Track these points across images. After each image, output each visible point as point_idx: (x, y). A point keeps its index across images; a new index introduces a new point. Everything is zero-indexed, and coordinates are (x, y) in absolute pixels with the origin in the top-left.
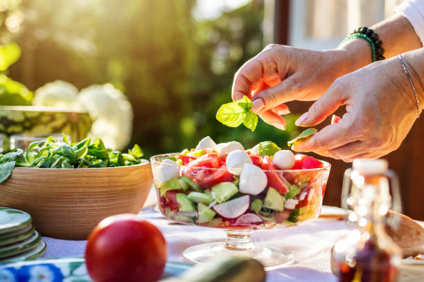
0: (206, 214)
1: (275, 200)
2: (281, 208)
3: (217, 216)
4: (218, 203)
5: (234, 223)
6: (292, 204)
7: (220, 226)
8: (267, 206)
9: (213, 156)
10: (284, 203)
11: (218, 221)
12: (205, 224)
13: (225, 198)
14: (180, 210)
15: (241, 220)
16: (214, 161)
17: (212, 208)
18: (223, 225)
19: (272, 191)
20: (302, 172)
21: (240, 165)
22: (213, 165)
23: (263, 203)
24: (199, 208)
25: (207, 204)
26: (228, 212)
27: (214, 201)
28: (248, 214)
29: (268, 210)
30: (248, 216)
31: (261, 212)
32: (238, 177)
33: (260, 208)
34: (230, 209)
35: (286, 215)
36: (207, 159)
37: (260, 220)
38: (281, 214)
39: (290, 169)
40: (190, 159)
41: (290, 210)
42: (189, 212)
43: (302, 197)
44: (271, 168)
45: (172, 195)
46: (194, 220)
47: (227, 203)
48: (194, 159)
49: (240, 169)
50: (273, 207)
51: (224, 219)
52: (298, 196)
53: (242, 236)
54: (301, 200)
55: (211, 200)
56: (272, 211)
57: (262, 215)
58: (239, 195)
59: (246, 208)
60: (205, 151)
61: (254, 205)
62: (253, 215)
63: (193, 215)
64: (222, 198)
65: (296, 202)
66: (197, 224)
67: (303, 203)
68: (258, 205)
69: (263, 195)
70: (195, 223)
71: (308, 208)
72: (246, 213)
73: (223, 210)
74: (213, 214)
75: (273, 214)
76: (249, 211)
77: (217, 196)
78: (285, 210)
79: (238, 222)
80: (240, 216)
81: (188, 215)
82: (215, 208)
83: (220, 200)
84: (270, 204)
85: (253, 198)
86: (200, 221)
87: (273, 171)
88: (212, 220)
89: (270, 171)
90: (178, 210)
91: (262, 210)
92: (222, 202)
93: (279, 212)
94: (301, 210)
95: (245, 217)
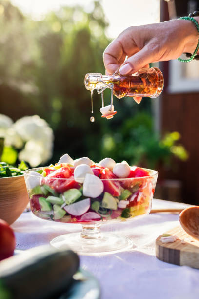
0: (59, 212)
1: (110, 202)
2: (115, 208)
3: (67, 214)
4: (67, 205)
5: (80, 219)
6: (124, 204)
7: (69, 222)
8: (104, 206)
9: (66, 169)
10: (117, 204)
11: (68, 218)
12: (59, 220)
13: (73, 201)
14: (42, 210)
15: (84, 217)
16: (66, 173)
17: (63, 209)
18: (72, 221)
19: (107, 195)
20: (135, 180)
21: (83, 175)
22: (65, 176)
23: (101, 204)
24: (54, 208)
25: (60, 205)
26: (75, 211)
27: (64, 202)
28: (90, 213)
29: (105, 209)
30: (90, 214)
31: (100, 211)
32: (82, 184)
33: (99, 207)
34: (76, 209)
35: (120, 213)
36: (61, 171)
37: (99, 217)
38: (116, 212)
39: (126, 178)
40: (51, 171)
41: (123, 209)
42: (48, 212)
43: (132, 199)
44: (107, 177)
45: (36, 198)
46: (51, 217)
47: (74, 204)
48: (53, 171)
49: (83, 179)
50: (109, 207)
51: (73, 217)
52: (129, 199)
53: (92, 228)
54: (131, 201)
55: (63, 202)
56: (108, 210)
57: (101, 213)
58: (82, 198)
59: (88, 208)
60: (62, 165)
61: (93, 206)
62: (93, 213)
63: (50, 214)
64: (70, 201)
65: (128, 203)
66: (54, 220)
67: (134, 203)
68: (97, 206)
69: (100, 198)
70: (52, 219)
71: (138, 207)
72: (88, 211)
73: (71, 210)
74: (64, 213)
75: (109, 212)
76: (90, 210)
77: (66, 199)
78: (119, 209)
79: (82, 218)
80: (84, 214)
81: (47, 213)
82: (65, 208)
83: (68, 202)
84: (106, 205)
85: (92, 200)
86: (55, 218)
87: (109, 180)
88: (64, 217)
89: (106, 180)
90: (40, 210)
91: (101, 209)
92: (70, 204)
93: (113, 210)
94: (132, 209)
95: (87, 215)
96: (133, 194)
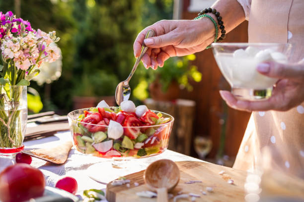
0: (90, 149)
2: (132, 148)
3: (96, 150)
4: (96, 143)
5: (105, 155)
6: (139, 145)
8: (123, 146)
10: (134, 145)
11: (96, 154)
14: (78, 145)
15: (108, 154)
17: (93, 146)
18: (99, 156)
19: (126, 138)
23: (121, 145)
24: (86, 145)
25: (90, 143)
26: (101, 149)
29: (124, 148)
30: (112, 152)
31: (120, 150)
33: (119, 147)
34: (102, 147)
35: (136, 152)
37: (120, 154)
38: (132, 151)
41: (138, 149)
42: (82, 147)
43: (147, 142)
46: (84, 151)
47: (101, 143)
50: (127, 147)
51: (100, 153)
52: (144, 141)
54: (145, 143)
55: (92, 141)
56: (127, 149)
57: (121, 152)
58: (107, 139)
59: (110, 147)
61: (115, 146)
62: (115, 151)
63: (84, 149)
65: (143, 144)
67: (148, 145)
70: (84, 153)
72: (111, 150)
73: (99, 147)
74: (94, 149)
75: (128, 151)
76: (112, 149)
77: (95, 139)
78: (135, 149)
80: (108, 151)
83: (97, 141)
84: (125, 145)
85: (114, 142)
86: (87, 152)
91: (121, 148)
92: (98, 143)
94: (147, 149)
95: (110, 152)
96: (149, 137)
